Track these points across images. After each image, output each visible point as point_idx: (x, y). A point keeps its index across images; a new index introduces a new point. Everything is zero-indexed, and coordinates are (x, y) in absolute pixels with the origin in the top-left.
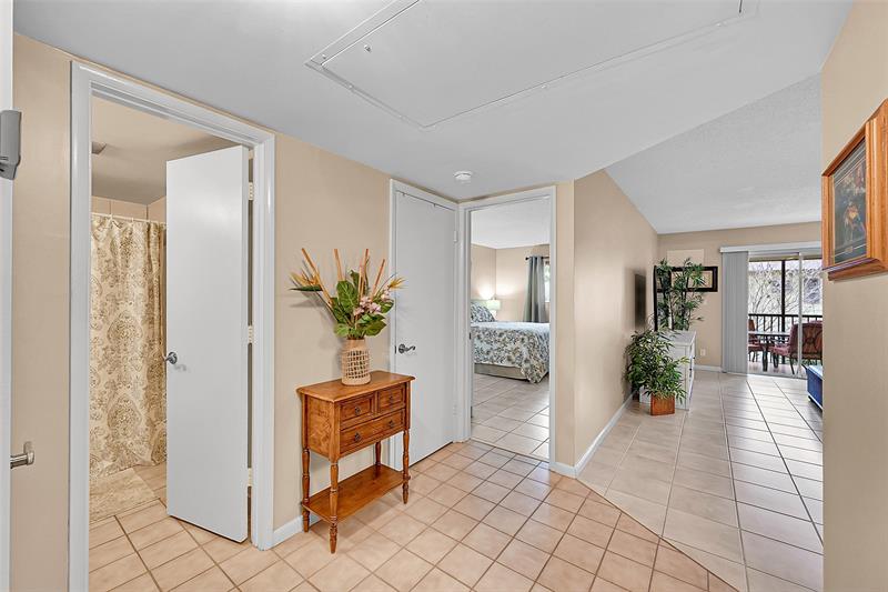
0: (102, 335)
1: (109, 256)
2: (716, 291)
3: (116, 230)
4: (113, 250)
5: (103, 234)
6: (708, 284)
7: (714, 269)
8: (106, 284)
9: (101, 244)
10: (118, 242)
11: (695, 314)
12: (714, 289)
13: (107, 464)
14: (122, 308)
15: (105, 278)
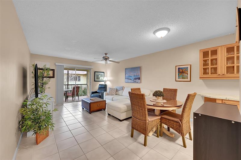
2: (54, 78)
6: (52, 75)
7: (53, 70)
11: (47, 86)
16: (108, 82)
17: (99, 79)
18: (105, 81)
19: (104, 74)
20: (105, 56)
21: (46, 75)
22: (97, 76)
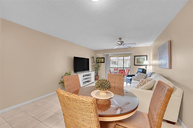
2: (104, 63)
12: (104, 62)
16: (151, 66)
17: (140, 63)
18: (146, 65)
19: (147, 58)
20: (120, 40)
21: (100, 61)
22: (137, 60)
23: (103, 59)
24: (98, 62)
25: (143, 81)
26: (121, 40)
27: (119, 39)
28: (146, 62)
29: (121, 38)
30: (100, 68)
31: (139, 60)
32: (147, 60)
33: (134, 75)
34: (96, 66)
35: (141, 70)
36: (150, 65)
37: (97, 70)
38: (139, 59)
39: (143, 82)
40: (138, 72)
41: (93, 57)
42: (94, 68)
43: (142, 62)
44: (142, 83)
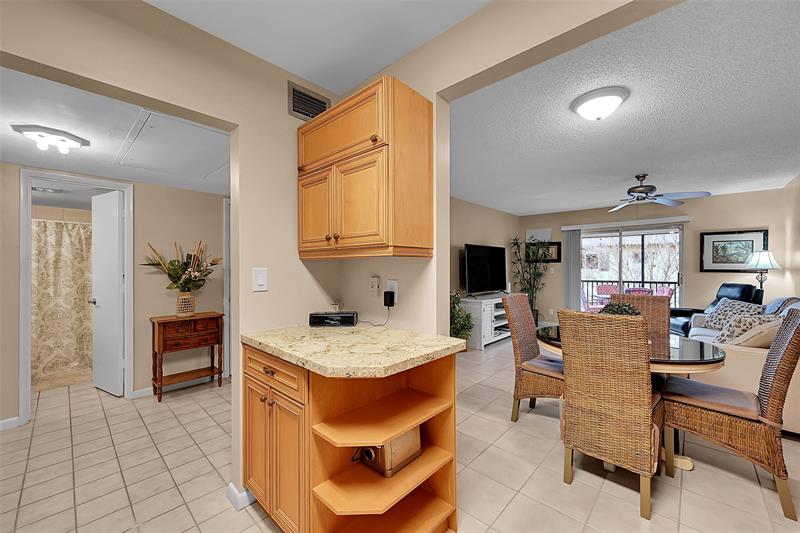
0: (73, 291)
1: (78, 246)
2: (560, 261)
3: (82, 231)
4: (80, 242)
5: (74, 233)
6: (555, 256)
7: (559, 244)
8: (76, 262)
9: (73, 239)
10: (83, 237)
12: (558, 260)
13: (76, 364)
14: (86, 275)
15: (75, 258)
16: (788, 275)
17: (728, 261)
18: (763, 271)
19: (766, 239)
20: (638, 184)
21: (541, 256)
22: (715, 249)
23: (553, 250)
24: (534, 261)
25: (740, 322)
26: (645, 183)
27: (638, 177)
28: (760, 259)
29: (644, 176)
30: (543, 280)
31: (724, 248)
32: (766, 247)
33: (702, 312)
34: (527, 276)
35: (735, 292)
36: (782, 271)
37: (530, 287)
38: (722, 244)
39: (742, 325)
40: (719, 298)
41: (516, 244)
42: (518, 280)
43: (741, 259)
44: (737, 327)
